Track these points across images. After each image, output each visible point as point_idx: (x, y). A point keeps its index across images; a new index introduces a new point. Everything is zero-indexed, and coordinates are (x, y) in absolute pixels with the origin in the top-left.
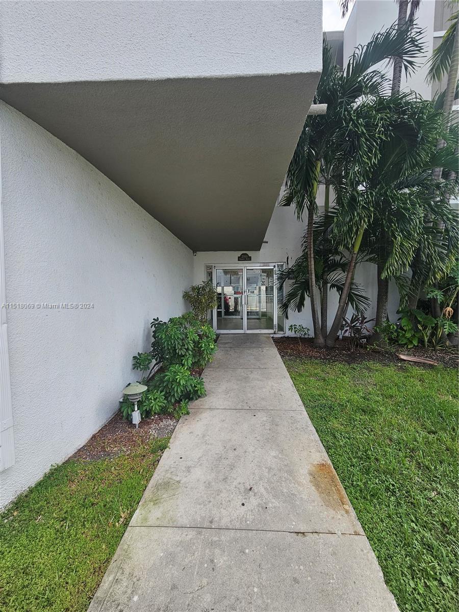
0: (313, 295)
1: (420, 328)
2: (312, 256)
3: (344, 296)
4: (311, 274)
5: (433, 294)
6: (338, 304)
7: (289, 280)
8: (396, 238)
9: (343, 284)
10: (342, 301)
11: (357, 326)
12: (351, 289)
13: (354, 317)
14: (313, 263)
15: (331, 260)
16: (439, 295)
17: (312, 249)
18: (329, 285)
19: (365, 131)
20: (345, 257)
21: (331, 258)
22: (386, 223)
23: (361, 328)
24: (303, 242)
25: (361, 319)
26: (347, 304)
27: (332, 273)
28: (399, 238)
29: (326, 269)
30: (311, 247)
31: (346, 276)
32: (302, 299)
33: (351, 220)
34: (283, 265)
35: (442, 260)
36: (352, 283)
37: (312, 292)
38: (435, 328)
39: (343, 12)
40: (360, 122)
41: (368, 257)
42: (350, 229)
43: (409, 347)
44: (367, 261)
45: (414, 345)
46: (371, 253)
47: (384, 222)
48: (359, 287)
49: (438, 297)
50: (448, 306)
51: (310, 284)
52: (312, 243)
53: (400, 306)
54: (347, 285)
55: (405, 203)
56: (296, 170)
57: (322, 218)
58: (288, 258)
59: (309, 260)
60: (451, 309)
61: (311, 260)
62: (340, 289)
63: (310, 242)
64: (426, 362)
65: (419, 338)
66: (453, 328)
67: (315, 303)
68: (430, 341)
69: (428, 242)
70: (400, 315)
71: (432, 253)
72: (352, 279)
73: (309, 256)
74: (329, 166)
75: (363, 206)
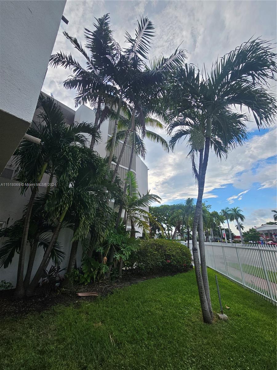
0: (22, 252)
1: (92, 270)
2: (29, 221)
3: (48, 252)
4: (25, 235)
5: (99, 249)
6: (43, 258)
7: (5, 237)
8: (82, 218)
9: (49, 243)
10: (46, 255)
11: (53, 275)
12: (54, 246)
13: (52, 268)
14: (28, 226)
15: (44, 224)
16: (101, 250)
17: (30, 216)
18: (39, 243)
19: (72, 160)
20: (54, 223)
21: (45, 223)
22: (78, 208)
23: (56, 276)
24: (25, 209)
25: (56, 269)
26: (50, 258)
27: (43, 233)
28: (84, 218)
29: (40, 230)
30: (29, 214)
31: (52, 237)
32: (12, 255)
33: (58, 203)
34: (2, 224)
35: (103, 231)
36: (56, 242)
37: (23, 249)
38: (100, 269)
39: (76, 106)
40: (70, 154)
41: (68, 225)
42: (57, 209)
43: (85, 284)
44: (67, 227)
45: (88, 283)
46: (71, 222)
47: (77, 208)
48: (60, 245)
49: (101, 251)
50: (105, 256)
51: (22, 243)
52: (31, 212)
53: (82, 257)
54: (51, 243)
55: (88, 200)
56: (27, 163)
57: (44, 196)
58: (9, 219)
59: (25, 223)
60: (106, 258)
61: (27, 224)
62: (46, 246)
63: (30, 211)
64: (93, 295)
65: (91, 277)
66: (107, 269)
67: (23, 258)
68: (96, 278)
69: (98, 221)
70: (82, 263)
71: (99, 227)
72: (56, 239)
73: (26, 221)
74: (54, 166)
75: (66, 197)
